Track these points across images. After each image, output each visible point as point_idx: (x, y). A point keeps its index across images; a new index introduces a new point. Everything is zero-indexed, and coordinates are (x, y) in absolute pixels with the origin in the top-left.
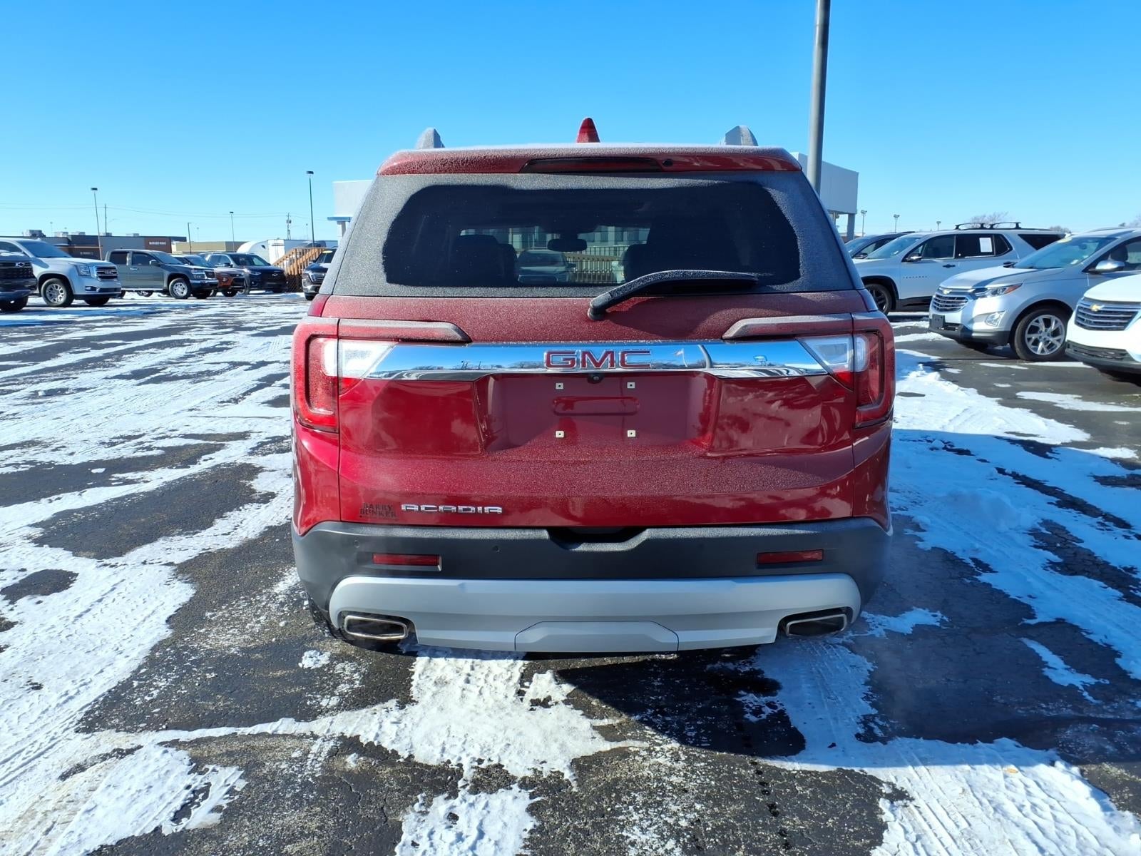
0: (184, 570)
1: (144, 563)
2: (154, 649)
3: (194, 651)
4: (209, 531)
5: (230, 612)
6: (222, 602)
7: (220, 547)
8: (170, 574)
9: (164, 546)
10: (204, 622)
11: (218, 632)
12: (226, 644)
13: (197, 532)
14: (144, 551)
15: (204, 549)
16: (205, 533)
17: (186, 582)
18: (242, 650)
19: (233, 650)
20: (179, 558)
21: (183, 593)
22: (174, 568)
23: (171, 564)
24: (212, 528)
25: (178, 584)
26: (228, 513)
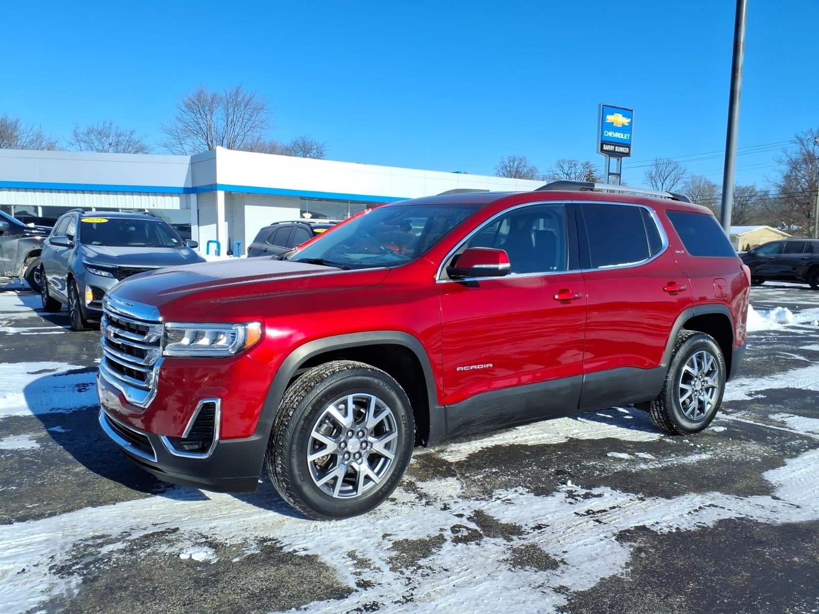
0: (766, 489)
1: (798, 507)
2: (796, 456)
3: (774, 448)
4: (726, 515)
5: (745, 456)
6: (748, 463)
7: (727, 496)
8: (777, 490)
9: (777, 516)
10: (764, 458)
11: (758, 451)
12: (756, 445)
13: (738, 519)
14: (797, 517)
15: (741, 499)
16: (733, 515)
17: (767, 481)
18: (749, 441)
19: (754, 442)
20: (765, 500)
21: (771, 476)
22: (773, 494)
23: (775, 498)
24: (721, 518)
25: (773, 482)
26: (693, 529)
